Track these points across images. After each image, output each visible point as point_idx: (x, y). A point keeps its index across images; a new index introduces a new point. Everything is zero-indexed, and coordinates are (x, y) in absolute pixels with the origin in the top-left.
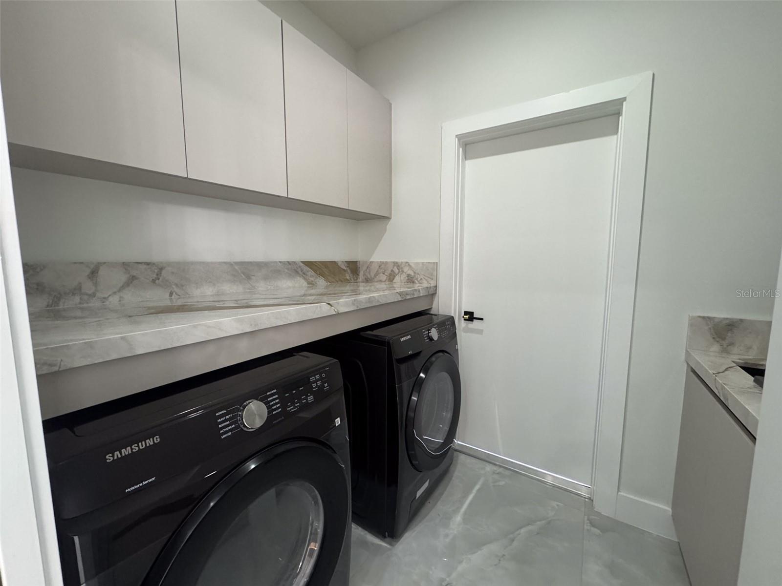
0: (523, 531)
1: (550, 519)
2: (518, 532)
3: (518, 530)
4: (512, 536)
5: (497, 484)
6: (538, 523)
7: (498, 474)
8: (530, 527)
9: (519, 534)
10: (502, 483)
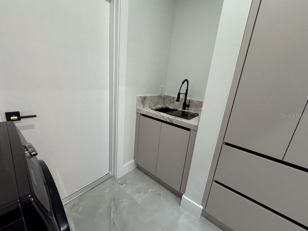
0: (112, 215)
1: (112, 198)
2: (112, 218)
3: (111, 218)
4: (112, 224)
5: (79, 212)
6: (112, 205)
7: (73, 206)
8: (112, 210)
9: (113, 218)
10: (81, 208)
